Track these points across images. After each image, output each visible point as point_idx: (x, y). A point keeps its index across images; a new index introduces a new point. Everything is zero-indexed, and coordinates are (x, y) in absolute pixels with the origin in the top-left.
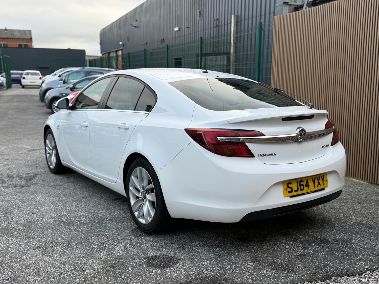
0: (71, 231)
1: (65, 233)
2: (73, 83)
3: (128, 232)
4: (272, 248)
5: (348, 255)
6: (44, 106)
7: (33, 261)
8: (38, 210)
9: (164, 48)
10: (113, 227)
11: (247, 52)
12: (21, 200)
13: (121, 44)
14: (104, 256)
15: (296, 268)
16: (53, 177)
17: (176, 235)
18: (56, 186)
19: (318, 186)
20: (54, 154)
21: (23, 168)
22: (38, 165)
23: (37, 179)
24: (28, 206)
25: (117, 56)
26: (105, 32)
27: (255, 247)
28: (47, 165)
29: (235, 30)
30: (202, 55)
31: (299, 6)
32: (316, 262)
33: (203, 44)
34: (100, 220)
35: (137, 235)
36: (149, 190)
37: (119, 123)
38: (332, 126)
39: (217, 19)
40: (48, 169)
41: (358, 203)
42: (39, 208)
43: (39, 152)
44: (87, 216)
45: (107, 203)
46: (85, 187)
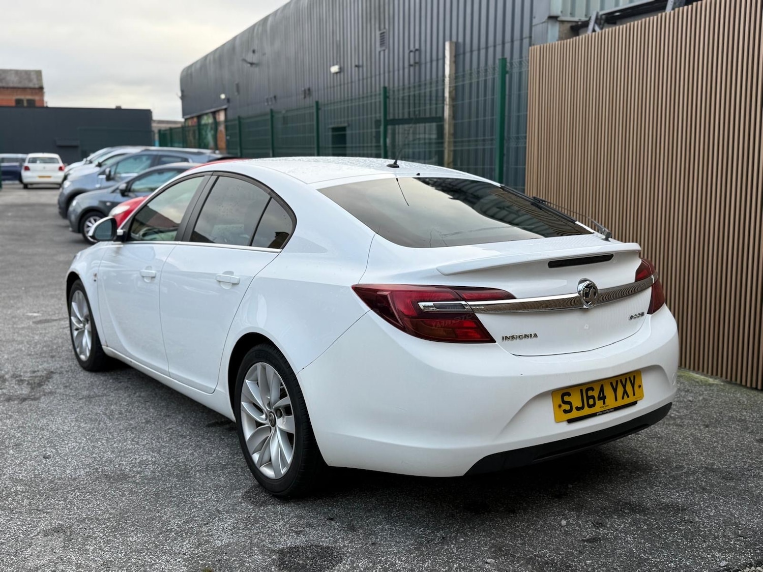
0: (123, 495)
1: (110, 500)
2: (127, 180)
3: (240, 495)
4: (533, 524)
5: (687, 539)
6: (67, 227)
7: (46, 562)
8: (55, 449)
9: (310, 107)
10: (208, 485)
11: (477, 117)
12: (21, 429)
13: (224, 99)
14: (191, 548)
15: (582, 567)
16: (86, 378)
17: (337, 502)
18: (92, 398)
19: (623, 398)
20: (89, 332)
21: (25, 360)
22: (54, 354)
23: (54, 383)
24: (36, 442)
25: (216, 124)
26: (191, 74)
27: (498, 524)
28: (73, 353)
29: (453, 71)
30: (387, 122)
31: (580, 23)
32: (622, 554)
33: (388, 100)
34: (181, 471)
35: (257, 502)
36: (281, 408)
37: (220, 271)
38: (650, 275)
39: (417, 50)
40: (76, 362)
41: (704, 425)
42: (58, 446)
43: (56, 325)
44: (155, 461)
45: (196, 432)
46: (152, 398)
